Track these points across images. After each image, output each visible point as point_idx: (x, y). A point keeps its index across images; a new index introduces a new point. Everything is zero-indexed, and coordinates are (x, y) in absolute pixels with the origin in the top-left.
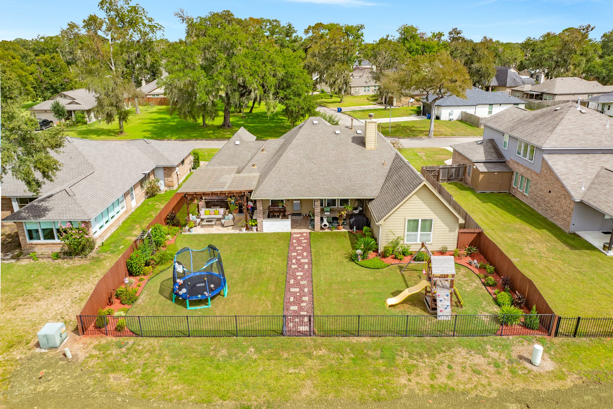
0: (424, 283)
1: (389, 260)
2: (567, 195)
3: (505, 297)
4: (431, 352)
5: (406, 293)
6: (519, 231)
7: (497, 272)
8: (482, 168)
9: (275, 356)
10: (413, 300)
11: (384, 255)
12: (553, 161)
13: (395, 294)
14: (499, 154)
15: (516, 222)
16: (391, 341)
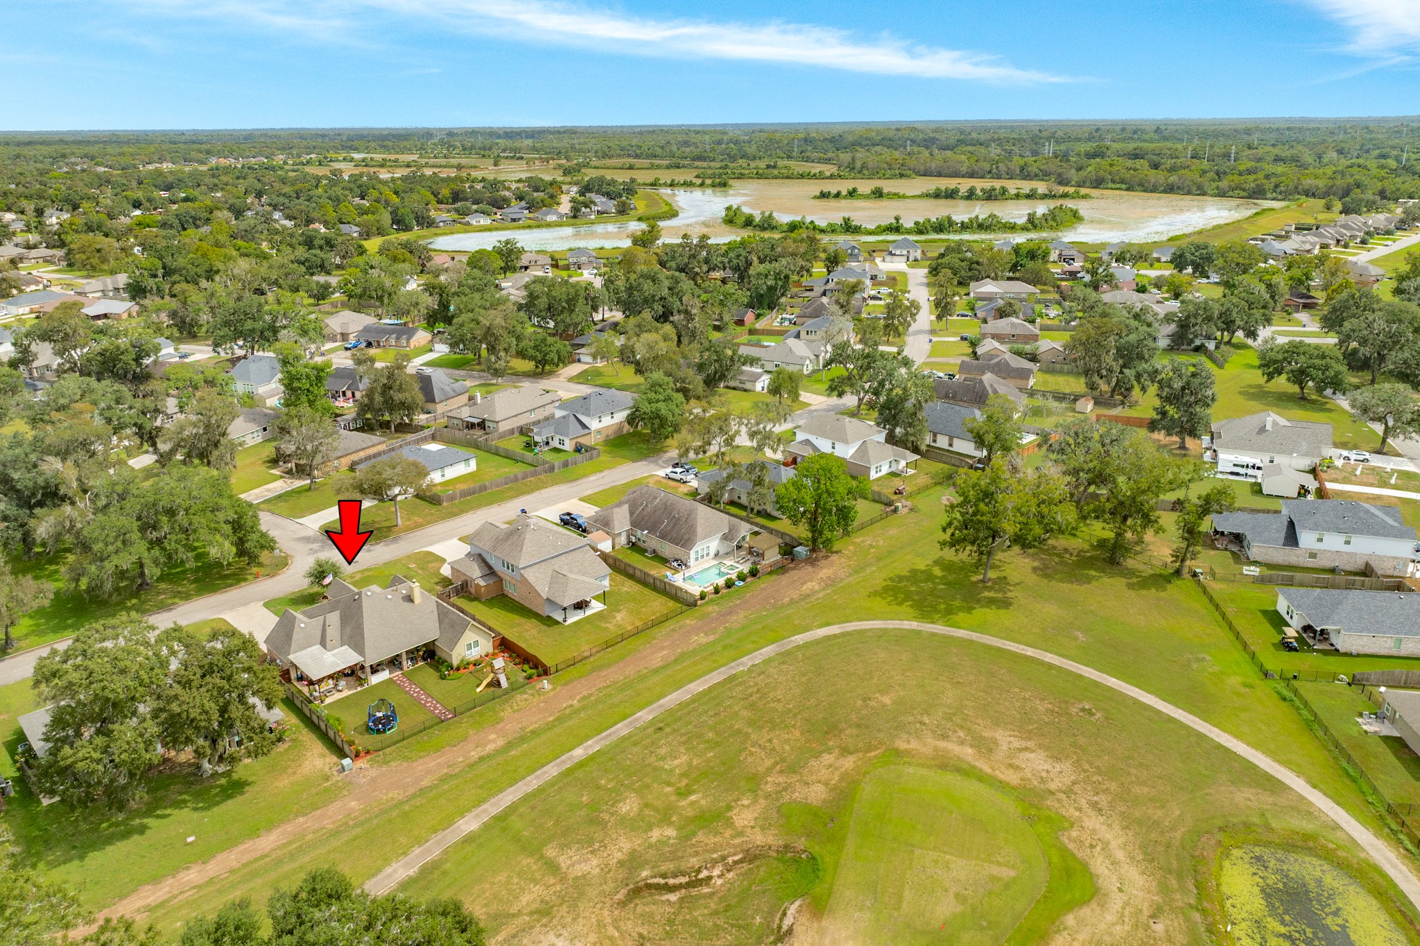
0: (492, 675)
1: (462, 671)
2: (539, 595)
3: (526, 667)
4: (507, 701)
5: (485, 683)
6: (519, 625)
7: (518, 656)
8: (482, 583)
9: (447, 729)
10: (489, 685)
11: (458, 669)
12: (526, 573)
13: (478, 686)
14: (490, 567)
15: (516, 618)
16: (489, 704)
